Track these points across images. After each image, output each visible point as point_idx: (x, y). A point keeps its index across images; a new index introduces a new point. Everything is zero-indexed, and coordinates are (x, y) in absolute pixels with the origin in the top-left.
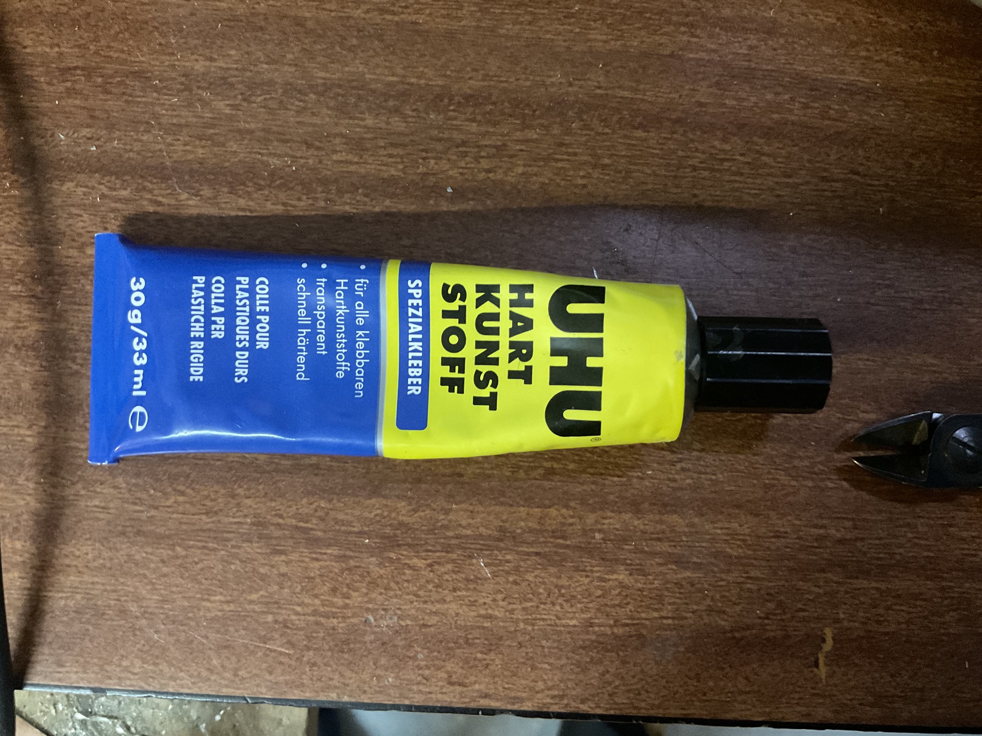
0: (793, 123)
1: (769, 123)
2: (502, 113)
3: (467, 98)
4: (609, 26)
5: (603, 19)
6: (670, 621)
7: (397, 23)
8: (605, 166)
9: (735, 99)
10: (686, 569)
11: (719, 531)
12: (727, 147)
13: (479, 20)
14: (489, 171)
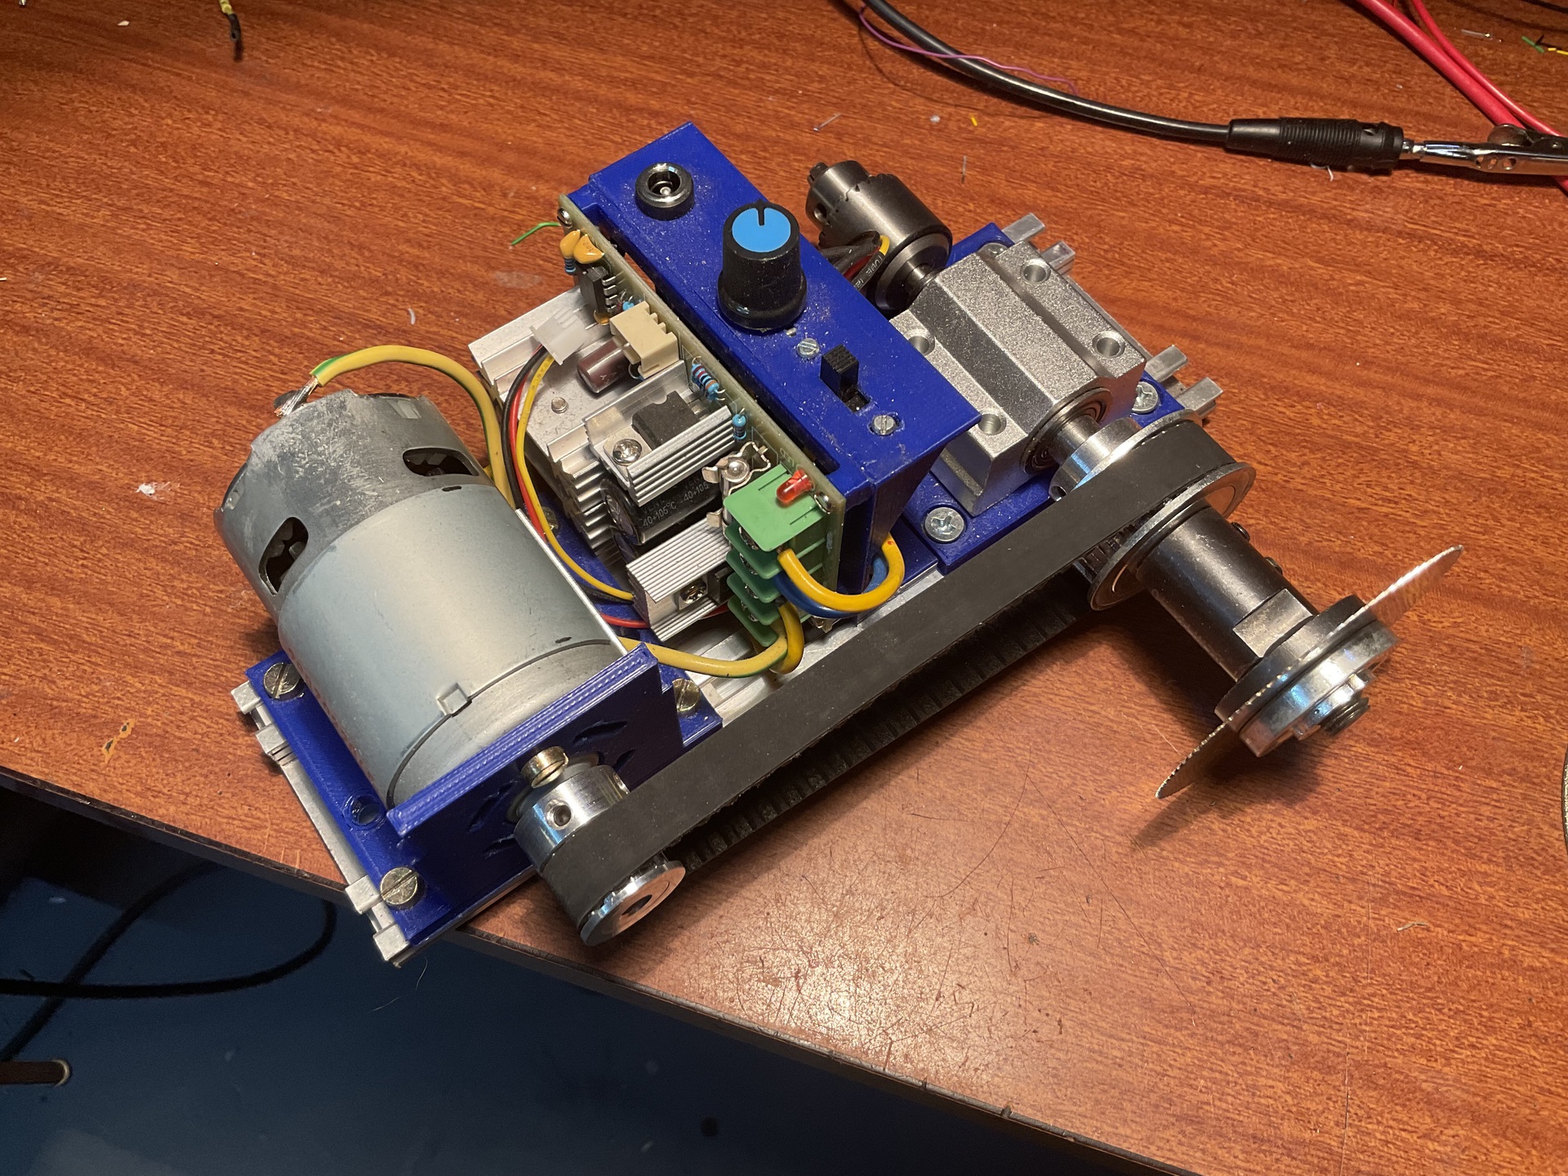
0: (308, 338)
1: (288, 334)
2: (89, 284)
3: (69, 269)
4: (201, 243)
5: (199, 237)
6: (7, 678)
7: (47, 212)
8: (144, 335)
9: (269, 311)
10: (42, 641)
11: (85, 619)
12: (247, 343)
13: (107, 221)
14: (56, 319)
